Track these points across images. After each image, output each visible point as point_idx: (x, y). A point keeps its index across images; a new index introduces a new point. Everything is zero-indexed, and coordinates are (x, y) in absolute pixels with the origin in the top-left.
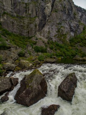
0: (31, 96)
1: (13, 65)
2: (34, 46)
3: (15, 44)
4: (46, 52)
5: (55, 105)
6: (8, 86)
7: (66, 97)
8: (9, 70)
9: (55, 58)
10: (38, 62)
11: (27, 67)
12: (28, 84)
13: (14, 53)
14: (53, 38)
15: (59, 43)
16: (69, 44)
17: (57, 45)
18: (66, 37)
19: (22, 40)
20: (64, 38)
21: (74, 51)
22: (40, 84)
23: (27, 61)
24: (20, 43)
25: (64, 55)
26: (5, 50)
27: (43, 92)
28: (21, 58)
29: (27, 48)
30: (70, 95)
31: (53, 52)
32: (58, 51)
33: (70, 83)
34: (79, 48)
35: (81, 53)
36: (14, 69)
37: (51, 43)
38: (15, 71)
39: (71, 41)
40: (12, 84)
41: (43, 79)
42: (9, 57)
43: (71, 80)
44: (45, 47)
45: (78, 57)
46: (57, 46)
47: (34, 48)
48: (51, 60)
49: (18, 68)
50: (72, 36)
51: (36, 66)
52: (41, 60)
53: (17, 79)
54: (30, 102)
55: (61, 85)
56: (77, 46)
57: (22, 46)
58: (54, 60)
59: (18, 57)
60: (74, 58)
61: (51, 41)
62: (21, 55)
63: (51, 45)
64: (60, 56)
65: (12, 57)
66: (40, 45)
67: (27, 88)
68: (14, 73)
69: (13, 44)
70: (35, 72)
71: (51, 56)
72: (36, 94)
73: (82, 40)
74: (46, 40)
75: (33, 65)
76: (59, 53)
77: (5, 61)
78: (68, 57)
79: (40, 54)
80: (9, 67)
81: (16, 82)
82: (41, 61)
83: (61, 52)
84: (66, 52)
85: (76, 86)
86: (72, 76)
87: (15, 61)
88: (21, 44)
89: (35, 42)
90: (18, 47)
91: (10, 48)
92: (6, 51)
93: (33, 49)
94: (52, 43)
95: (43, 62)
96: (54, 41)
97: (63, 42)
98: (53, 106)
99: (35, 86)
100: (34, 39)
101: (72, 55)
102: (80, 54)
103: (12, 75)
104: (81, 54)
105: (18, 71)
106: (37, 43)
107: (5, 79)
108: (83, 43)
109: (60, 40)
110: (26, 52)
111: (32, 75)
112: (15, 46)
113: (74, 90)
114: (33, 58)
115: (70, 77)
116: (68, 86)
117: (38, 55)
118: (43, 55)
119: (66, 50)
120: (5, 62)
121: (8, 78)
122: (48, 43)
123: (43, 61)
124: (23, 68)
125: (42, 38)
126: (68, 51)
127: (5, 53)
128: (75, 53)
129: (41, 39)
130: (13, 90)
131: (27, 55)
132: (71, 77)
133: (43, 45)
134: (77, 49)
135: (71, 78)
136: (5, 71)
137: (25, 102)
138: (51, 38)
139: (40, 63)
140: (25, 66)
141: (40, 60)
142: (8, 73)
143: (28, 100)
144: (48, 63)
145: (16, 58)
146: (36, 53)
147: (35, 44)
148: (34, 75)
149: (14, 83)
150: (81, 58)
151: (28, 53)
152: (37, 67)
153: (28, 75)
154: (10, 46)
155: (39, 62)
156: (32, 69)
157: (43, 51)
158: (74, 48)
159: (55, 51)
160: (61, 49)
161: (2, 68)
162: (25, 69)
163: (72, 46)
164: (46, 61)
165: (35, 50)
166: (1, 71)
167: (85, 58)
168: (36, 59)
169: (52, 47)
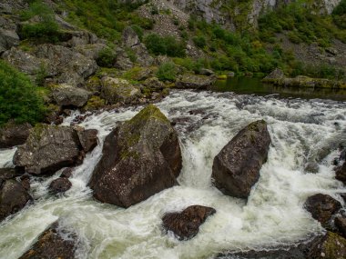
0: (135, 180)
1: (82, 92)
2: (146, 35)
3: (86, 24)
4: (182, 55)
5: (201, 207)
6: (69, 152)
7: (234, 187)
8: (69, 106)
9: (208, 74)
10: (157, 84)
11: (125, 97)
12: (126, 148)
13: (83, 55)
14: (207, 9)
15: (223, 28)
16: (257, 32)
17: (219, 35)
18: (247, 8)
19: (107, 12)
20: (241, 12)
21: (268, 57)
22: (161, 149)
23: (123, 81)
24: (102, 23)
25: (237, 67)
26: (54, 43)
27: (168, 171)
28: (104, 72)
29: (125, 40)
30: (244, 181)
31: (203, 57)
32: (220, 54)
33: (248, 149)
34: (287, 47)
35: (291, 62)
36: (86, 104)
37: (198, 27)
38: (86, 108)
39: (262, 24)
40: (80, 147)
41: (171, 135)
42: (69, 66)
43: (253, 142)
44: (178, 39)
45: (280, 76)
46: (218, 37)
47: (147, 42)
48: (196, 79)
49: (96, 100)
50: (269, 6)
51: (150, 97)
52: (166, 79)
53: (95, 132)
54: (130, 196)
55: (222, 153)
56: (281, 41)
57: (108, 34)
58: (207, 80)
59: (96, 66)
60: (266, 78)
61: (199, 19)
62: (105, 62)
63: (200, 35)
64: (224, 69)
65: (76, 68)
66: (165, 31)
67: (124, 159)
68: (83, 115)
70: (147, 114)
71: (197, 66)
72: (149, 176)
73: (299, 20)
74: (184, 17)
75: (142, 92)
76: (221, 61)
77: (55, 80)
78: (248, 72)
79: (163, 59)
80: (68, 98)
81: (91, 140)
82: (168, 82)
83: (228, 55)
84: (244, 60)
85: (265, 160)
86: (257, 130)
87: (87, 79)
88: (105, 26)
89: (149, 20)
90: (94, 36)
91: (69, 37)
92: (58, 48)
93: (143, 45)
94: (203, 27)
95: (173, 85)
96: (208, 21)
97: (237, 24)
98: (195, 208)
99: (147, 154)
100: (144, 12)
101: (262, 70)
102: (285, 66)
103: (80, 120)
104: (290, 65)
105: (96, 109)
106: (156, 26)
107: (57, 133)
108: (300, 31)
109: (229, 18)
110: (120, 53)
111: (137, 124)
112: (87, 31)
113: (258, 169)
114: (143, 72)
115: (249, 133)
116: (243, 157)
117: (159, 63)
118: (172, 63)
119: (244, 50)
120: (57, 82)
121: (67, 130)
122: (191, 27)
123: (173, 81)
124: (111, 100)
125: (172, 8)
126: (250, 55)
127: (55, 53)
128: (272, 63)
129: (168, 12)
130: (81, 163)
131: (122, 62)
132: (254, 133)
133: (174, 34)
134: (280, 51)
135: (252, 136)
136: (58, 109)
137: (118, 197)
138: (202, 8)
139: (162, 89)
140: (116, 96)
141: (164, 80)
142: (66, 115)
143: (124, 191)
144: (187, 88)
145: (91, 72)
146: (151, 58)
147: (149, 28)
148: (145, 122)
149: (83, 143)
150: (287, 80)
151: (126, 55)
152: (153, 98)
153: (126, 122)
154: (71, 31)
155: (161, 83)
156: (140, 104)
157: (174, 52)
158: (269, 45)
159: (211, 53)
160: (230, 48)
161: (46, 98)
162: (118, 104)
163: (265, 41)
164: (183, 84)
165: (148, 48)
166: (46, 108)
167: (299, 79)
168: (150, 75)
169: (201, 39)
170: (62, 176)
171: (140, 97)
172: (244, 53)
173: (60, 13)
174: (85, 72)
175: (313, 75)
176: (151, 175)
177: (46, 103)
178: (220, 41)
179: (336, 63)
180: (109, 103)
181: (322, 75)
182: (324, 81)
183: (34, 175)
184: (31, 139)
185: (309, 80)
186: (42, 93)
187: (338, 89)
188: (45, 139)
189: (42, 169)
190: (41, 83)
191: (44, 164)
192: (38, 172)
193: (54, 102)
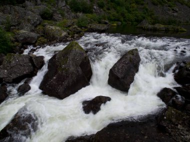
0: (66, 83)
1: (33, 34)
4: (91, 12)
5: (103, 96)
6: (28, 69)
8: (26, 43)
9: (106, 23)
10: (77, 30)
11: (59, 37)
12: (61, 66)
13: (33, 12)
21: (140, 13)
22: (80, 66)
23: (58, 28)
25: (122, 19)
26: (14, 5)
27: (85, 78)
28: (46, 23)
29: (57, 3)
30: (126, 82)
31: (103, 13)
32: (113, 12)
33: (128, 65)
34: (150, 7)
35: (153, 16)
38: (37, 44)
40: (33, 65)
41: (85, 58)
42: (24, 19)
43: (131, 61)
44: (89, 3)
45: (147, 24)
46: (111, 2)
47: (70, 5)
48: (99, 26)
49: (42, 39)
51: (73, 37)
52: (82, 27)
53: (42, 57)
54: (64, 92)
55: (114, 67)
56: (147, 4)
58: (105, 27)
59: (41, 19)
60: (139, 25)
62: (46, 16)
64: (115, 20)
65: (29, 20)
67: (60, 72)
68: (35, 48)
70: (72, 46)
71: (100, 19)
75: (69, 34)
76: (114, 16)
77: (17, 28)
78: (128, 22)
79: (80, 14)
80: (25, 39)
81: (40, 62)
83: (118, 12)
84: (126, 15)
85: (137, 71)
86: (133, 54)
87: (36, 27)
91: (23, 1)
93: (68, 7)
95: (86, 30)
98: (100, 97)
99: (72, 69)
101: (136, 21)
102: (149, 18)
103: (33, 51)
104: (152, 18)
105: (42, 45)
107: (20, 59)
110: (54, 11)
111: (66, 52)
113: (134, 75)
114: (69, 22)
115: (129, 56)
116: (125, 69)
117: (77, 17)
118: (85, 17)
119: (126, 9)
121: (26, 56)
123: (86, 27)
126: (129, 12)
127: (15, 11)
128: (142, 16)
130: (36, 75)
131: (56, 17)
132: (131, 56)
134: (147, 10)
135: (130, 58)
136: (20, 45)
137: (57, 93)
139: (80, 32)
140: (54, 36)
141: (81, 27)
142: (25, 48)
143: (60, 90)
144: (94, 31)
145: (38, 22)
146: (73, 14)
148: (71, 51)
149: (36, 64)
150: (150, 26)
151: (58, 12)
152: (75, 37)
153: (60, 51)
155: (79, 29)
156: (67, 41)
157: (86, 10)
158: (141, 6)
159: (107, 11)
160: (118, 8)
161: (12, 39)
162: (55, 41)
163: (138, 4)
164: (92, 29)
165: (71, 9)
166: (12, 44)
167: (157, 26)
168: (73, 24)
169: (102, 2)
170: (25, 83)
171: (67, 37)
172: (126, 11)
174: (35, 23)
175: (164, 23)
176: (75, 80)
177: (13, 42)
178: (113, 4)
179: (177, 17)
180: (50, 41)
181: (169, 23)
182: (170, 27)
183: (9, 83)
184: (5, 63)
185: (162, 26)
186: (9, 35)
187: (177, 31)
188: (14, 62)
189: (13, 79)
190: (8, 30)
191: (14, 76)
192: (11, 81)
193: (17, 41)
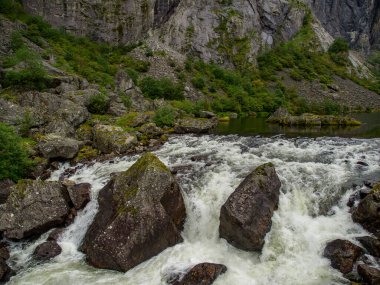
0: (134, 238)
1: (71, 142)
2: (141, 78)
3: (76, 70)
4: (181, 98)
5: (209, 264)
6: (57, 210)
7: (245, 239)
8: (57, 157)
9: (209, 117)
10: (154, 130)
11: (120, 146)
12: (123, 203)
13: (73, 101)
14: (203, 50)
15: (222, 68)
16: (257, 70)
17: (218, 75)
18: (245, 47)
19: (99, 55)
20: (239, 51)
21: (271, 96)
22: (162, 202)
23: (118, 128)
24: (93, 68)
25: (239, 107)
26: (40, 90)
27: (171, 226)
28: (96, 119)
29: (118, 84)
30: (255, 231)
31: (202, 98)
32: (221, 95)
33: (257, 196)
34: (289, 85)
35: (295, 100)
36: (76, 155)
37: (196, 68)
38: (77, 159)
39: (262, 63)
40: (70, 204)
41: (172, 185)
42: (56, 114)
43: (261, 187)
44: (176, 81)
45: (285, 115)
46: (217, 77)
47: (142, 85)
48: (197, 122)
49: (88, 150)
50: (266, 44)
51: (147, 145)
52: (164, 124)
53: (87, 186)
54: (130, 257)
55: (229, 203)
56: (283, 79)
57: (100, 79)
58: (208, 123)
59: (87, 113)
60: (271, 118)
61: (197, 60)
62: (97, 108)
63: (198, 76)
64: (226, 110)
65: (65, 116)
66: (161, 73)
67: (121, 215)
68: (73, 168)
69: (66, 72)
70: (145, 163)
71: (198, 109)
72: (150, 233)
73: (298, 58)
74: (180, 59)
75: (139, 139)
76: (223, 102)
77: (41, 130)
78: (251, 113)
79: (160, 102)
80: (56, 150)
81: (83, 196)
82: (166, 127)
83: (230, 96)
84: (246, 99)
85: (276, 207)
86: (265, 174)
87: (77, 127)
88: (97, 70)
89: (143, 63)
90: (85, 82)
91: (58, 83)
92: (45, 95)
93: (138, 89)
94: (201, 67)
95: (172, 130)
96: (205, 62)
97: (236, 64)
98: (204, 266)
99: (146, 208)
100: (138, 54)
101: (266, 109)
102: (289, 103)
103: (70, 173)
104: (294, 103)
105: (88, 161)
106: (151, 69)
108: (300, 68)
109: (228, 57)
110: (113, 98)
111: (134, 174)
112: (77, 76)
113: (270, 215)
114: (139, 117)
115: (256, 179)
116: (253, 205)
117: (155, 107)
118: (169, 107)
119: (245, 90)
120: (44, 132)
121: (55, 184)
122: (188, 68)
123: (171, 126)
124: (104, 150)
125: (168, 49)
126: (252, 94)
127: (41, 101)
128: (276, 101)
129: (163, 54)
130: (72, 221)
131: (115, 107)
132: (262, 177)
133: (170, 76)
134: (283, 89)
135: (260, 181)
136: (45, 162)
137: (115, 260)
138: (199, 49)
139: (160, 135)
140: (110, 144)
141: (162, 125)
142: (54, 168)
143: (122, 252)
144: (187, 133)
145: (82, 119)
146: (147, 102)
147: (144, 70)
148: (143, 172)
150: (293, 118)
151: (119, 100)
152: (151, 145)
153: (122, 173)
154: (59, 77)
155: (158, 129)
156: (136, 152)
157: (171, 94)
158: (271, 84)
159: (210, 94)
160: (230, 88)
161: (32, 151)
162: (113, 153)
163: (266, 80)
164: (182, 128)
165: (143, 92)
166: (30, 162)
167: (305, 117)
168: (147, 120)
169: (200, 80)
170: (50, 239)
171: (136, 145)
172: (246, 93)
173: (48, 58)
174: (75, 120)
175: (318, 112)
176: (152, 231)
177: (31, 157)
178: (220, 81)
179: (339, 99)
180: (103, 153)
181: (327, 111)
182: (330, 118)
184: (13, 198)
185: (315, 117)
186: (26, 145)
187: (344, 125)
188: (29, 197)
189: (25, 233)
190: (25, 134)
191: (27, 226)
192: (22, 236)
193: (40, 155)
